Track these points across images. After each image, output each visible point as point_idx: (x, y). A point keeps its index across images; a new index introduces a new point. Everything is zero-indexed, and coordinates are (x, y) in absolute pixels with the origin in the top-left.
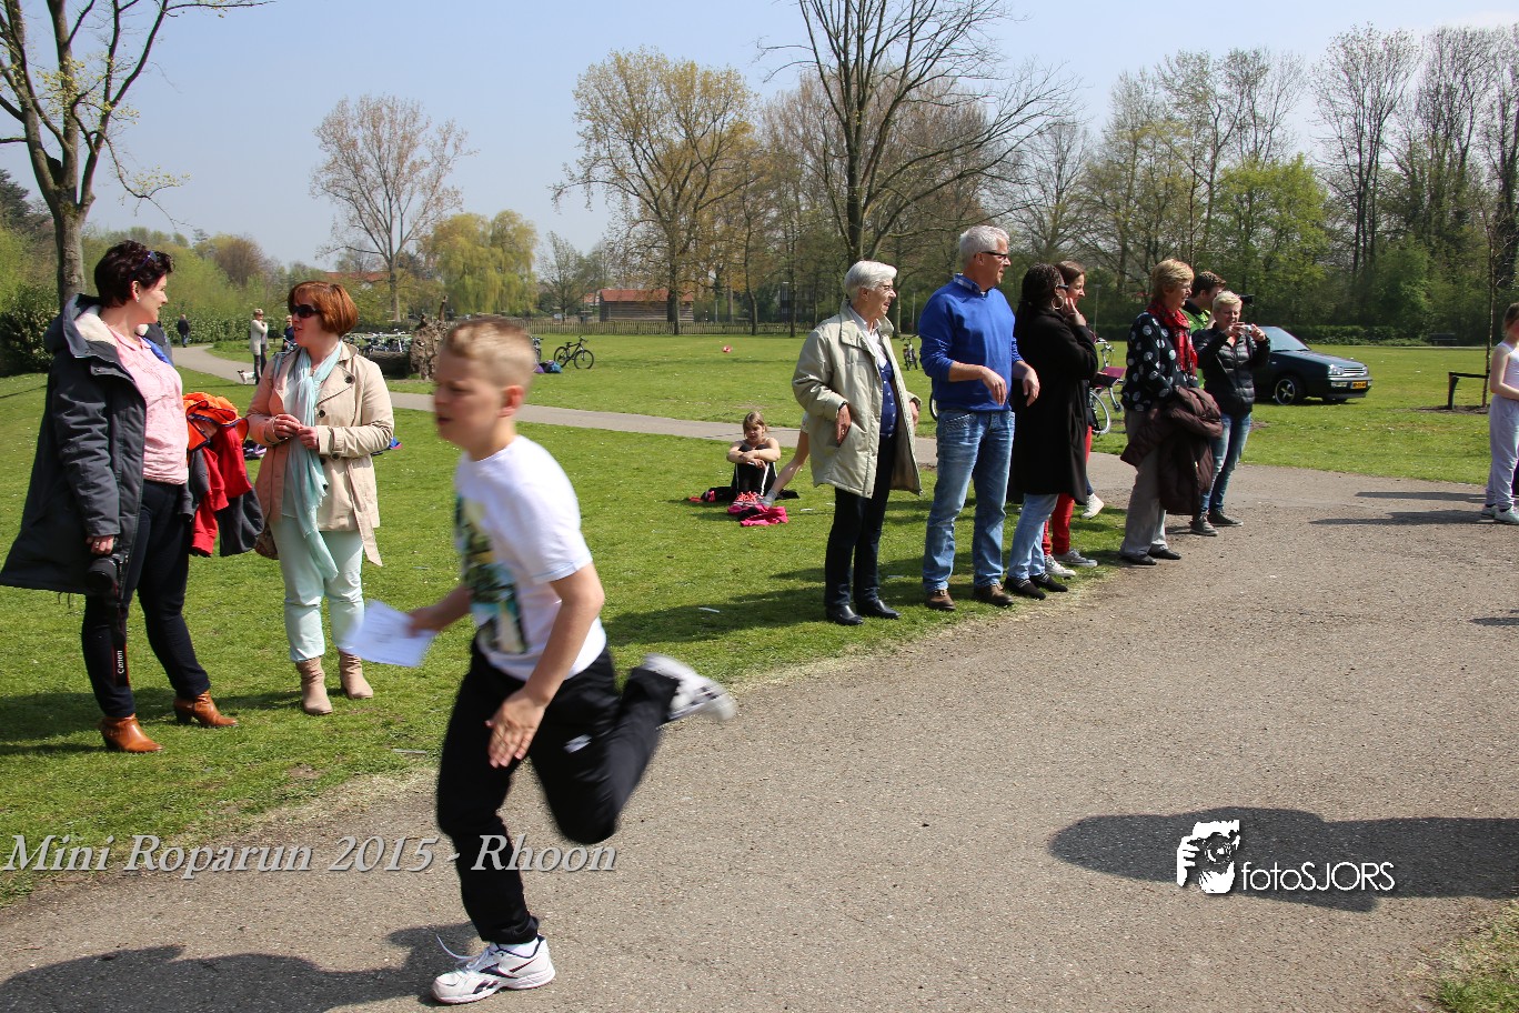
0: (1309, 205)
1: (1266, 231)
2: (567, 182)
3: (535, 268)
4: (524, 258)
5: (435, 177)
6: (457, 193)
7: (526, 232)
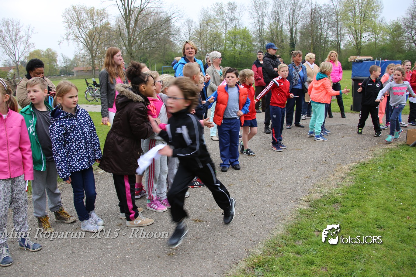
0: (249, 38)
1: (239, 45)
2: (62, 40)
3: (58, 63)
4: (55, 60)
5: (26, 40)
6: (33, 44)
7: (54, 54)
